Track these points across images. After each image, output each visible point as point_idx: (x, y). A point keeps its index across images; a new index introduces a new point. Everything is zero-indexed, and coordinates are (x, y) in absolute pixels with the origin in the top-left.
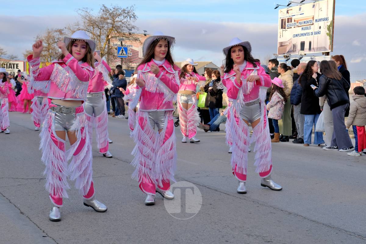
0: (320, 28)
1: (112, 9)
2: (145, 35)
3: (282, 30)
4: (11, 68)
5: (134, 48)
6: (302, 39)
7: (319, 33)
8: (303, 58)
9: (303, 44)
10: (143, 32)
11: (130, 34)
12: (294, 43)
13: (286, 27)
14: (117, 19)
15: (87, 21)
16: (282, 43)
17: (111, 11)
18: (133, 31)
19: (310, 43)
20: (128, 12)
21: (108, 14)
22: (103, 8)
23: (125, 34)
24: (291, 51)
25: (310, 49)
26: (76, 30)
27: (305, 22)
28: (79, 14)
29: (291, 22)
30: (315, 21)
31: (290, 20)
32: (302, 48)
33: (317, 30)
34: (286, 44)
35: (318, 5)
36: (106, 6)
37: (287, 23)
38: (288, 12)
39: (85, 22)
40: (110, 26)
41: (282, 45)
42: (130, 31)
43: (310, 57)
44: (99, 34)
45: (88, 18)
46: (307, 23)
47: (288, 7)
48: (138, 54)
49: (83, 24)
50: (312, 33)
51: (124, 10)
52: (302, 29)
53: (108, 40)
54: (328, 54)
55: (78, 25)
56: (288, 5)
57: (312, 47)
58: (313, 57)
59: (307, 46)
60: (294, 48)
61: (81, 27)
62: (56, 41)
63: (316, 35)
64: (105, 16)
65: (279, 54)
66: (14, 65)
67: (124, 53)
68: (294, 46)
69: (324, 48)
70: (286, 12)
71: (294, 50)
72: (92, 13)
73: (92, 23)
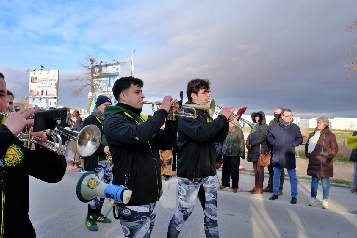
0: (52, 84)
3: (31, 83)
6: (42, 89)
7: (51, 87)
8: (42, 99)
9: (42, 92)
12: (38, 91)
13: (34, 82)
19: (46, 92)
24: (36, 95)
25: (46, 95)
27: (44, 80)
29: (37, 79)
30: (49, 80)
31: (36, 78)
32: (42, 94)
33: (50, 85)
34: (33, 91)
35: (50, 72)
37: (34, 80)
38: (35, 74)
41: (31, 91)
43: (46, 99)
46: (45, 81)
47: (34, 72)
50: (47, 87)
52: (42, 84)
54: (55, 98)
56: (34, 70)
57: (47, 94)
58: (48, 99)
59: (45, 93)
60: (38, 93)
63: (49, 88)
65: (30, 96)
68: (38, 92)
69: (54, 95)
70: (34, 74)
71: (37, 95)
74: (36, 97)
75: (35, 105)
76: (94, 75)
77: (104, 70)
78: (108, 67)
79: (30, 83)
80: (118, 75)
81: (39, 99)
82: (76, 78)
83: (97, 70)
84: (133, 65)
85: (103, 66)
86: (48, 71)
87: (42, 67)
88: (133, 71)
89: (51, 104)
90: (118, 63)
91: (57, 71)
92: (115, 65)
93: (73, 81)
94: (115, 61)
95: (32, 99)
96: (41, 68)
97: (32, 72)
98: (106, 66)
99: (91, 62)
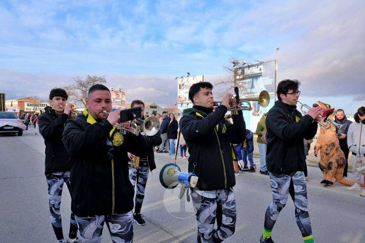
1: (93, 77)
2: (112, 91)
4: (43, 106)
8: (189, 104)
10: (111, 89)
12: (185, 96)
13: (182, 88)
16: (180, 96)
20: (102, 79)
22: (88, 77)
28: (75, 80)
31: (183, 85)
35: (196, 78)
36: (89, 75)
39: (77, 85)
45: (79, 82)
47: (182, 79)
49: (76, 85)
51: (99, 78)
55: (74, 86)
56: (182, 78)
61: (76, 87)
64: (89, 81)
65: (178, 102)
66: (45, 104)
68: (185, 98)
70: (181, 81)
71: (185, 100)
72: (82, 79)
73: (82, 85)
74: (184, 102)
76: (238, 77)
77: (248, 72)
78: (251, 68)
79: (179, 90)
80: (261, 75)
81: (186, 104)
82: (221, 82)
83: (240, 72)
84: (277, 64)
85: (246, 67)
86: (194, 77)
87: (189, 73)
88: (277, 70)
90: (261, 63)
91: (202, 76)
92: (258, 65)
93: (217, 85)
94: (257, 61)
95: (181, 104)
96: (188, 75)
97: (179, 80)
98: (249, 67)
99: (234, 65)
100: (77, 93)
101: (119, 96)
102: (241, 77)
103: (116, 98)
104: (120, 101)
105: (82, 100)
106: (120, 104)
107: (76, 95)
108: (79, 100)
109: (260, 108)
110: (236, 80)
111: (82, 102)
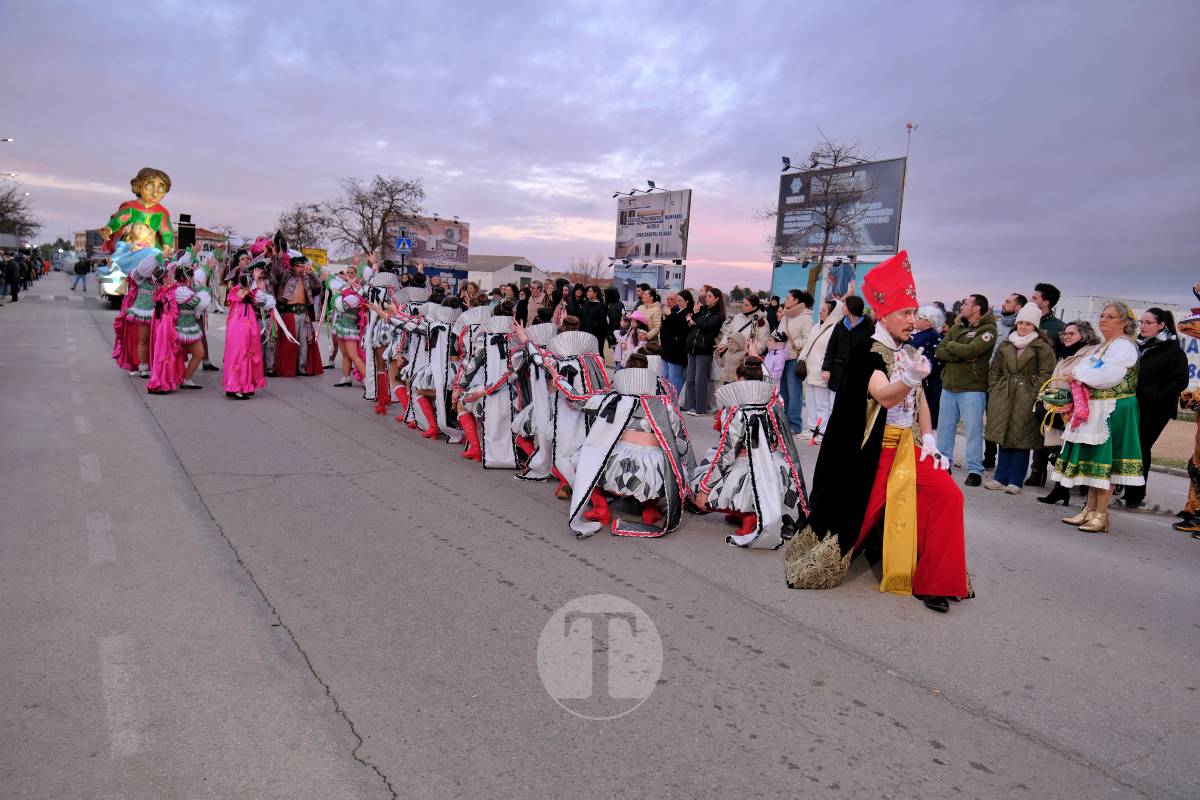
0: (672, 227)
1: (391, 182)
2: (436, 220)
3: (622, 226)
5: (419, 237)
6: (648, 240)
7: (668, 234)
8: (648, 266)
9: (648, 247)
10: (433, 216)
11: (415, 217)
12: (636, 244)
13: (628, 223)
14: (396, 197)
15: (354, 197)
16: (621, 243)
17: (388, 185)
18: (419, 214)
19: (658, 246)
20: (413, 188)
21: (384, 189)
22: (378, 180)
23: (406, 218)
24: (633, 255)
25: (658, 254)
26: (337, 208)
27: (652, 218)
28: (343, 186)
29: (634, 215)
30: (664, 217)
31: (632, 213)
32: (647, 252)
33: (667, 230)
34: (628, 244)
37: (629, 218)
38: (631, 203)
39: (350, 199)
40: (387, 206)
41: (621, 246)
42: (416, 214)
43: (656, 265)
44: (371, 216)
45: (356, 193)
46: (654, 220)
47: (631, 196)
48: (425, 246)
49: (348, 201)
50: (660, 234)
51: (407, 185)
52: (648, 226)
53: (384, 224)
54: (680, 262)
55: (342, 202)
57: (660, 252)
59: (653, 250)
60: (636, 251)
62: (309, 220)
63: (666, 237)
64: (379, 192)
65: (617, 257)
67: (407, 246)
68: (637, 249)
69: (675, 254)
70: (628, 202)
71: (636, 254)
72: (361, 185)
73: (361, 200)
74: (633, 259)
75: (629, 280)
76: (790, 200)
79: (618, 226)
80: (859, 198)
81: (640, 266)
83: (796, 185)
87: (651, 184)
89: (667, 277)
90: (861, 165)
96: (649, 188)
97: (623, 199)
99: (784, 166)
100: (349, 223)
101: (452, 235)
102: (801, 199)
103: (446, 241)
104: (455, 247)
105: (360, 242)
106: (455, 256)
107: (345, 227)
108: (352, 242)
109: (849, 285)
110: (783, 209)
111: (360, 247)
